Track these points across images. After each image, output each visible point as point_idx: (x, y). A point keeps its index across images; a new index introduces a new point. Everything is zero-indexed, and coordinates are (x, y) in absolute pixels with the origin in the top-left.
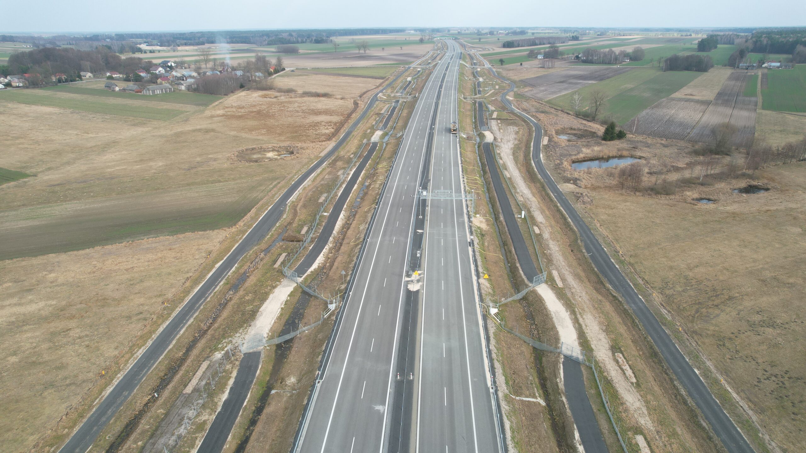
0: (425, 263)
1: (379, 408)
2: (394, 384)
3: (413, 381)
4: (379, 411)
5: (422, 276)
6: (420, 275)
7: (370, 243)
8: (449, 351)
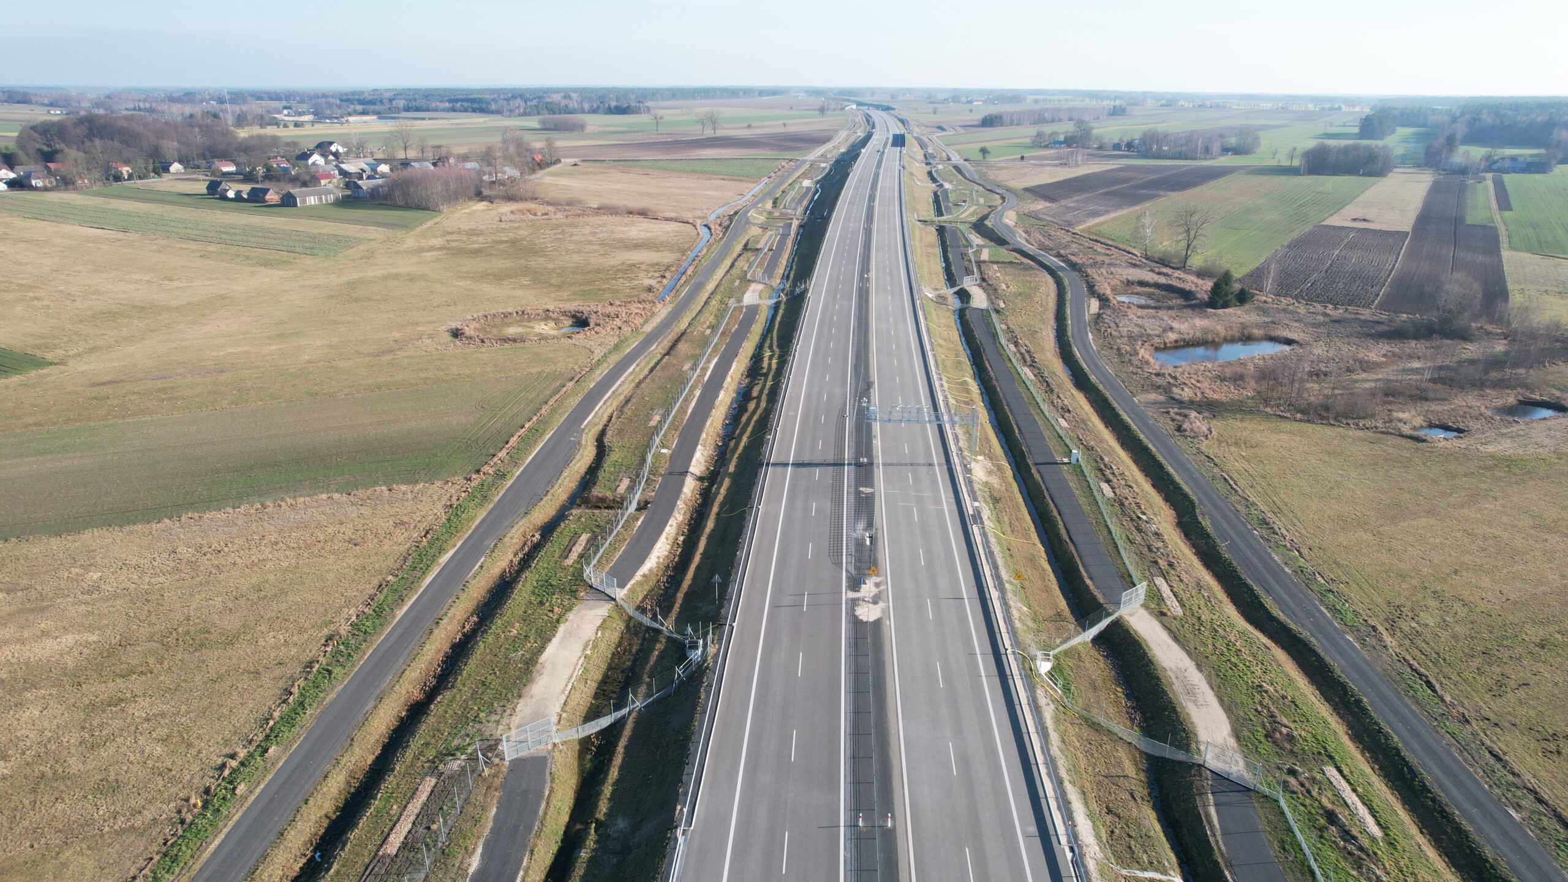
0: (885, 561)
2: (851, 840)
3: (893, 830)
5: (882, 587)
6: (877, 587)
7: (766, 515)
8: (964, 760)
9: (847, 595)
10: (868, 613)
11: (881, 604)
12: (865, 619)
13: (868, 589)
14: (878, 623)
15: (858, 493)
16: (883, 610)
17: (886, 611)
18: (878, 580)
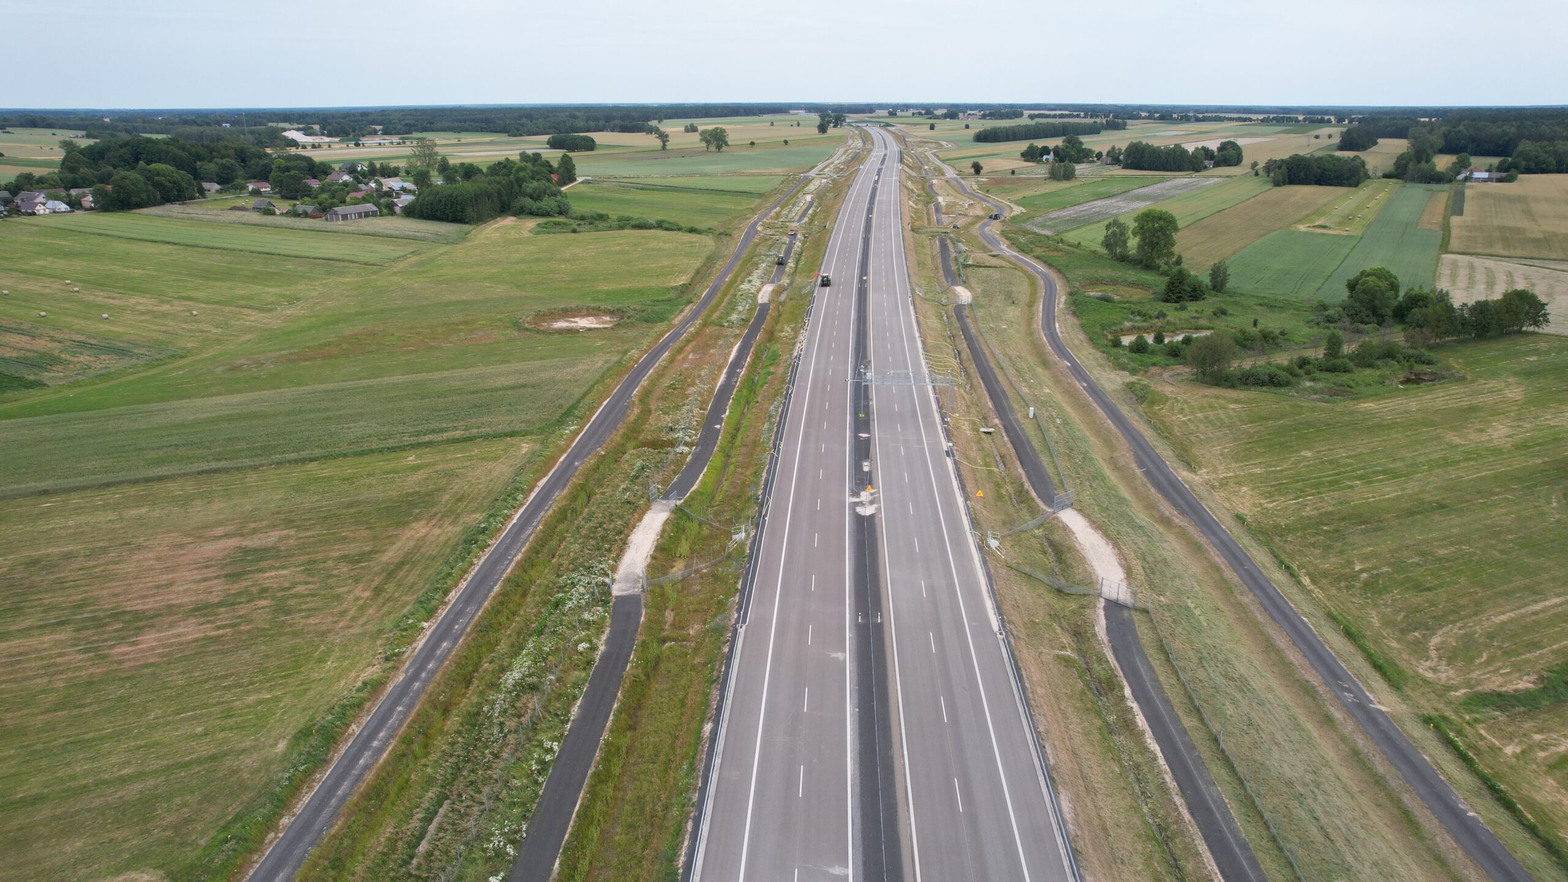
0: (879, 480)
2: (854, 629)
3: (882, 624)
4: (837, 658)
8: (932, 590)
9: (849, 499)
10: (867, 511)
11: (875, 506)
12: (863, 514)
13: (865, 496)
14: (872, 516)
15: (856, 438)
16: (876, 509)
17: (879, 509)
18: (873, 491)
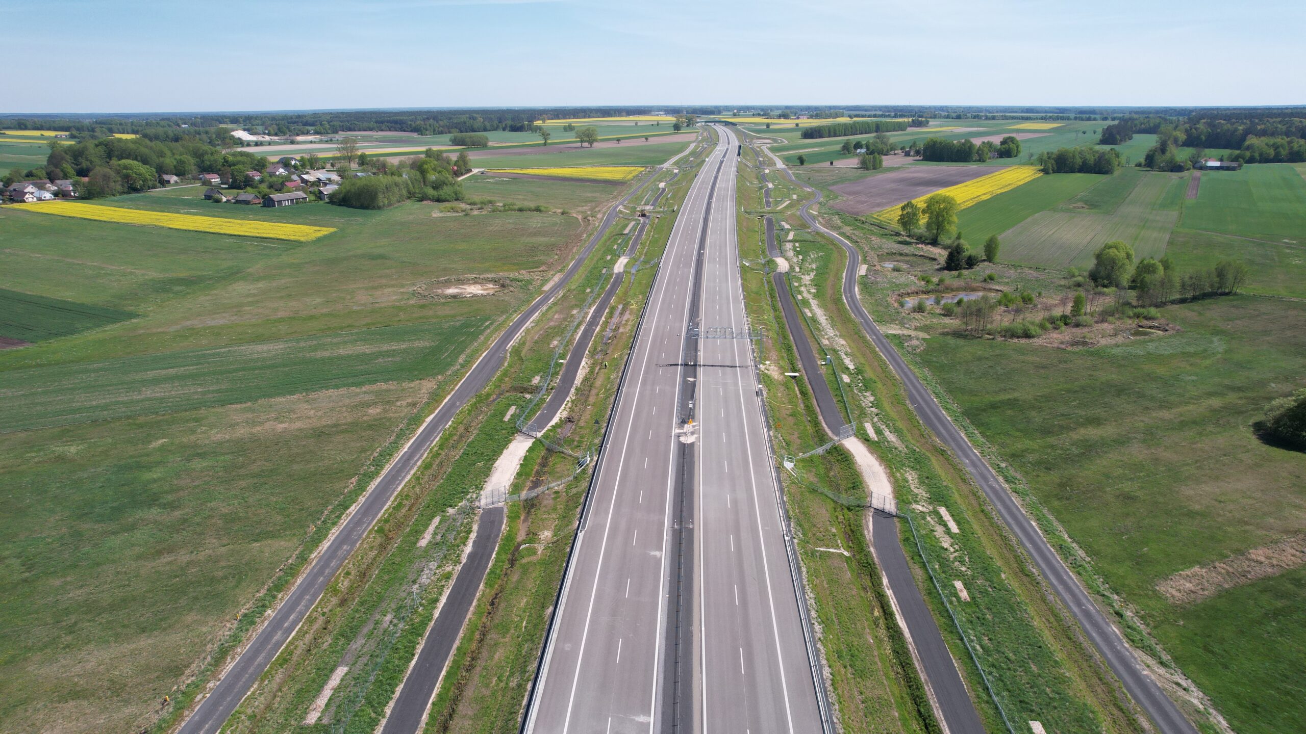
0: (700, 413)
1: (657, 553)
2: (670, 533)
3: (693, 529)
4: (655, 556)
5: (697, 427)
6: (694, 427)
7: (627, 394)
8: (735, 502)
10: (688, 440)
12: (685, 442)
13: (687, 428)
14: (692, 444)
15: (684, 381)
16: (696, 438)
17: (699, 438)
18: (694, 424)
